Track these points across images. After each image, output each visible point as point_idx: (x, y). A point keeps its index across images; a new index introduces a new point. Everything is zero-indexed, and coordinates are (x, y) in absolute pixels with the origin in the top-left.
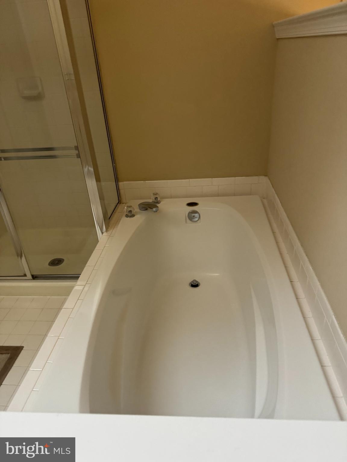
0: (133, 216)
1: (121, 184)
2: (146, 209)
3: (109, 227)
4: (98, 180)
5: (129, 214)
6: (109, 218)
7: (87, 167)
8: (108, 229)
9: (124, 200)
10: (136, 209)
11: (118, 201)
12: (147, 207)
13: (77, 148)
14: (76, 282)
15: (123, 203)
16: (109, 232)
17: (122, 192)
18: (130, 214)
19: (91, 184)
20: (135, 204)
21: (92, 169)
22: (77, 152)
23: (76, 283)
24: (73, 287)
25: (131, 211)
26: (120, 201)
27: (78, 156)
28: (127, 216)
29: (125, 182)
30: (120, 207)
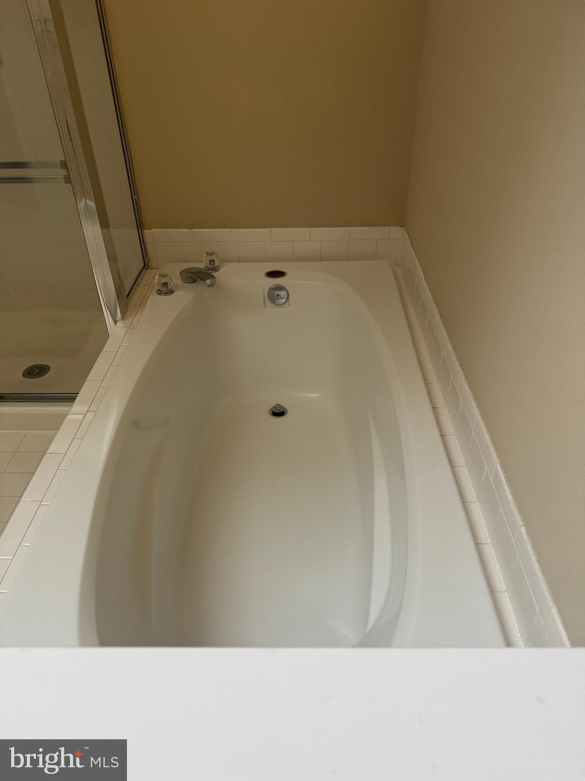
0: (171, 292)
1: (147, 232)
2: (195, 281)
3: (128, 312)
4: (105, 224)
5: (164, 289)
6: (128, 296)
7: (84, 200)
8: (126, 316)
9: (153, 263)
10: (176, 281)
11: (143, 265)
12: (195, 276)
13: (64, 165)
14: (71, 406)
15: (152, 269)
16: (129, 321)
17: (150, 247)
18: (166, 290)
19: (92, 232)
20: (174, 271)
21: (92, 204)
22: (64, 172)
23: (70, 408)
24: (65, 416)
25: (167, 283)
26: (146, 263)
27: (68, 180)
28: (160, 292)
29: (153, 230)
30: (148, 274)
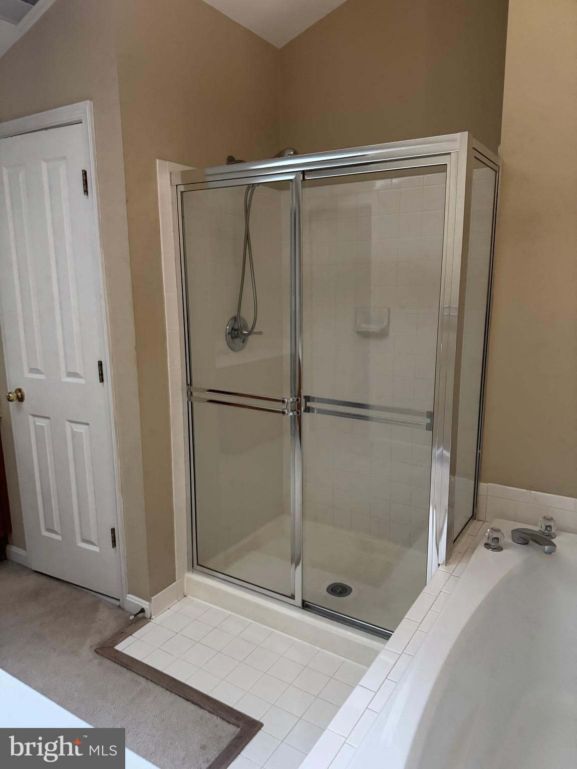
0: (499, 549)
1: (482, 485)
2: (526, 544)
3: (451, 559)
4: (453, 472)
5: (493, 544)
6: (454, 541)
7: (442, 448)
8: (450, 561)
9: (481, 515)
10: (507, 539)
11: (471, 515)
12: (525, 538)
13: (431, 415)
14: (385, 644)
15: (478, 520)
16: (452, 567)
17: (481, 499)
18: (494, 545)
19: (440, 475)
20: (507, 528)
21: (447, 454)
22: (429, 421)
23: (383, 645)
24: (377, 653)
25: (498, 539)
26: (474, 515)
27: (430, 427)
28: (487, 545)
29: (489, 484)
30: (474, 524)
